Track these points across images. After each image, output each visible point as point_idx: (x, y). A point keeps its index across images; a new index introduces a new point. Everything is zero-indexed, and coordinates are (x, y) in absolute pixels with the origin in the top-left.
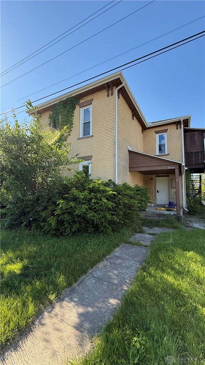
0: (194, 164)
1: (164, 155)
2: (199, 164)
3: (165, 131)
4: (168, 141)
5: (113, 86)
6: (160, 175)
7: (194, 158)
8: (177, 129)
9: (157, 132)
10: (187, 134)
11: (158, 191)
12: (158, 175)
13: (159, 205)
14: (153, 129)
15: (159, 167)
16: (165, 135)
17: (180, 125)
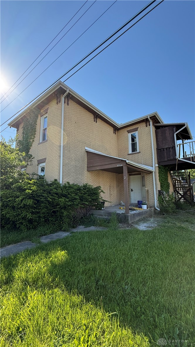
0: (166, 160)
1: (136, 153)
2: (171, 160)
3: (136, 130)
4: (139, 139)
5: (61, 94)
6: (133, 173)
7: (165, 154)
8: (147, 126)
9: (129, 132)
10: (159, 130)
11: (132, 189)
12: (131, 173)
13: (133, 204)
14: (126, 129)
15: (110, 165)
16: (136, 134)
17: (149, 122)
